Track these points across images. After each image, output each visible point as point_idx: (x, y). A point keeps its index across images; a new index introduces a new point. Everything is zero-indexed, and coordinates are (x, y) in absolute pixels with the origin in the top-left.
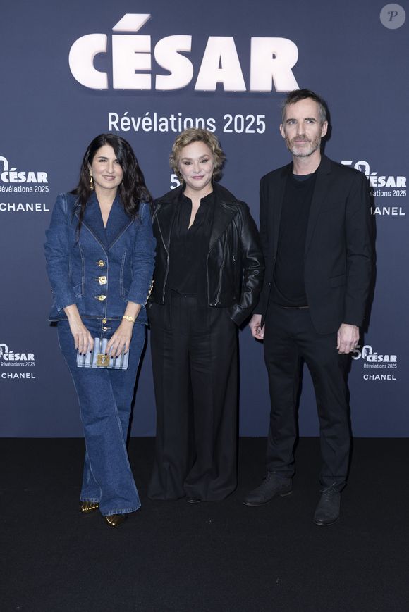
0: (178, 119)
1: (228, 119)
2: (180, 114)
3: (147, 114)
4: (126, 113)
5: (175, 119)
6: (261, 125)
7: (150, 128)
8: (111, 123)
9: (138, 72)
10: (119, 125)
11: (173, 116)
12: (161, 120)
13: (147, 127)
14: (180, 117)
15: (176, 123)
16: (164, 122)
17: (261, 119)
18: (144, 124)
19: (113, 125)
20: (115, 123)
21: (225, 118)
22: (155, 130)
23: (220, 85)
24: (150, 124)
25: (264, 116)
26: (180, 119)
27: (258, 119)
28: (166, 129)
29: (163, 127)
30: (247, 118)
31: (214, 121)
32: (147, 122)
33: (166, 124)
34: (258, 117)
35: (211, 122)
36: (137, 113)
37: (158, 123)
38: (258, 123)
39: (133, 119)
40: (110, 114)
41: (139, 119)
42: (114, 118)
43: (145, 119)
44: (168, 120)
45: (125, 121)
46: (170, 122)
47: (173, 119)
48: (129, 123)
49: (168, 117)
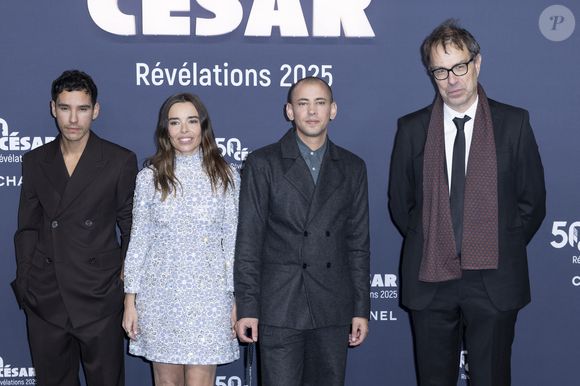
0: (223, 71)
1: (286, 69)
2: (226, 65)
3: (185, 64)
4: (158, 64)
5: (220, 70)
6: (327, 77)
7: (189, 82)
8: (139, 75)
9: (174, 14)
10: (149, 77)
11: (217, 67)
12: (202, 72)
13: (185, 80)
14: (226, 68)
15: (221, 76)
16: (205, 74)
17: (327, 70)
18: (181, 77)
19: (141, 79)
20: (144, 76)
21: (282, 69)
22: (195, 83)
23: (276, 30)
24: (189, 76)
25: (330, 67)
26: (226, 71)
27: (323, 70)
28: (209, 83)
29: (205, 80)
30: (310, 69)
31: (268, 73)
32: (184, 74)
33: (209, 77)
34: (324, 67)
35: (265, 74)
36: (171, 64)
37: (199, 76)
38: (324, 75)
39: (167, 70)
40: (139, 65)
41: (175, 70)
42: (143, 70)
43: (182, 71)
44: (211, 71)
45: (157, 73)
46: (213, 75)
47: (217, 70)
48: (162, 76)
49: (211, 69)
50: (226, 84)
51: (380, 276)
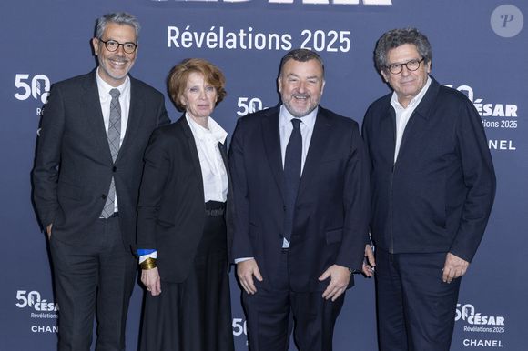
0: (248, 35)
1: (307, 35)
2: (250, 29)
3: (213, 28)
4: (188, 27)
5: (245, 35)
6: (345, 42)
7: (215, 45)
8: (170, 38)
10: (179, 40)
11: (242, 31)
12: (228, 36)
13: (212, 43)
14: (250, 32)
15: (246, 39)
16: (231, 37)
17: (345, 36)
18: (208, 40)
19: (172, 41)
20: (174, 39)
21: (303, 34)
22: (221, 46)
24: (215, 39)
25: (349, 33)
26: (250, 35)
27: (342, 36)
28: (234, 46)
29: (231, 44)
30: (329, 35)
31: (290, 38)
32: (212, 37)
33: (234, 41)
34: (342, 33)
35: (286, 39)
36: (200, 27)
37: (225, 39)
38: (342, 40)
39: (195, 34)
40: (170, 29)
41: (203, 34)
42: (173, 33)
43: (209, 34)
44: (237, 35)
45: (187, 37)
46: (238, 38)
47: (242, 34)
48: (191, 39)
49: (237, 33)
50: (250, 47)
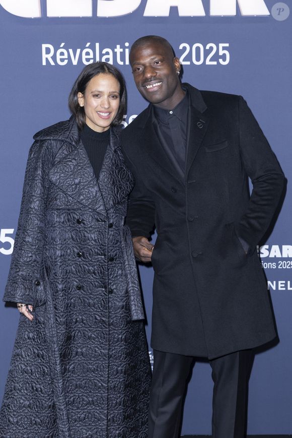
0: (124, 51)
1: (185, 48)
2: (127, 44)
3: (88, 44)
4: (62, 45)
5: (122, 50)
6: (224, 55)
8: (44, 56)
10: (54, 58)
11: (118, 46)
12: (104, 52)
13: (88, 60)
14: (127, 48)
15: (123, 55)
16: (107, 53)
17: (224, 48)
18: (84, 57)
19: (47, 59)
20: (49, 56)
21: (181, 47)
23: (174, 10)
24: (91, 56)
25: (227, 45)
26: (127, 50)
27: (220, 48)
29: (107, 60)
30: (208, 47)
32: (88, 54)
33: (111, 56)
34: (221, 45)
36: (75, 44)
37: (101, 55)
38: (221, 53)
39: (71, 51)
40: (44, 46)
41: (78, 51)
42: (48, 51)
43: (85, 51)
44: (113, 51)
45: (62, 54)
46: (115, 54)
47: (118, 50)
48: (66, 56)
49: (113, 49)
50: (127, 63)
51: (278, 246)
